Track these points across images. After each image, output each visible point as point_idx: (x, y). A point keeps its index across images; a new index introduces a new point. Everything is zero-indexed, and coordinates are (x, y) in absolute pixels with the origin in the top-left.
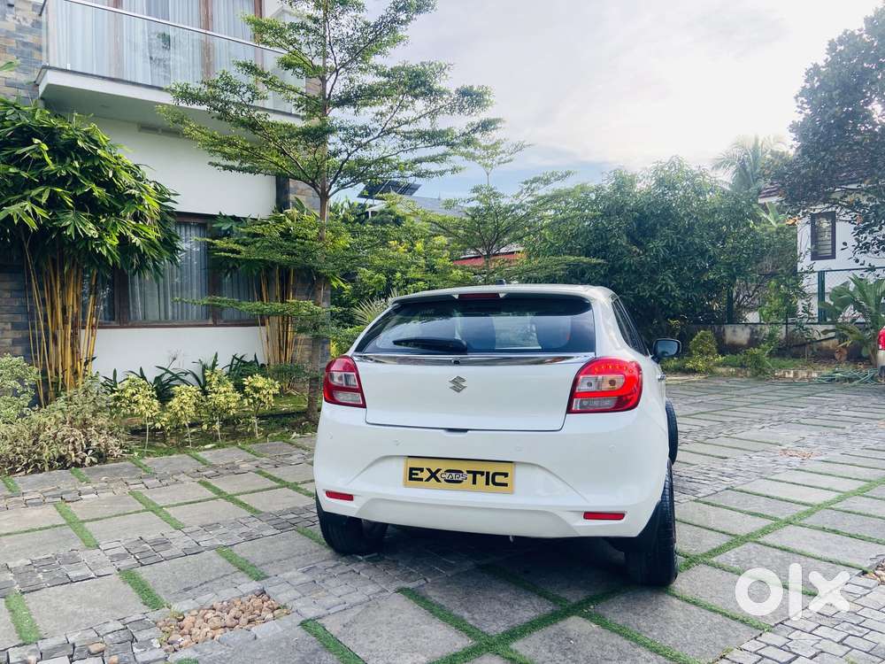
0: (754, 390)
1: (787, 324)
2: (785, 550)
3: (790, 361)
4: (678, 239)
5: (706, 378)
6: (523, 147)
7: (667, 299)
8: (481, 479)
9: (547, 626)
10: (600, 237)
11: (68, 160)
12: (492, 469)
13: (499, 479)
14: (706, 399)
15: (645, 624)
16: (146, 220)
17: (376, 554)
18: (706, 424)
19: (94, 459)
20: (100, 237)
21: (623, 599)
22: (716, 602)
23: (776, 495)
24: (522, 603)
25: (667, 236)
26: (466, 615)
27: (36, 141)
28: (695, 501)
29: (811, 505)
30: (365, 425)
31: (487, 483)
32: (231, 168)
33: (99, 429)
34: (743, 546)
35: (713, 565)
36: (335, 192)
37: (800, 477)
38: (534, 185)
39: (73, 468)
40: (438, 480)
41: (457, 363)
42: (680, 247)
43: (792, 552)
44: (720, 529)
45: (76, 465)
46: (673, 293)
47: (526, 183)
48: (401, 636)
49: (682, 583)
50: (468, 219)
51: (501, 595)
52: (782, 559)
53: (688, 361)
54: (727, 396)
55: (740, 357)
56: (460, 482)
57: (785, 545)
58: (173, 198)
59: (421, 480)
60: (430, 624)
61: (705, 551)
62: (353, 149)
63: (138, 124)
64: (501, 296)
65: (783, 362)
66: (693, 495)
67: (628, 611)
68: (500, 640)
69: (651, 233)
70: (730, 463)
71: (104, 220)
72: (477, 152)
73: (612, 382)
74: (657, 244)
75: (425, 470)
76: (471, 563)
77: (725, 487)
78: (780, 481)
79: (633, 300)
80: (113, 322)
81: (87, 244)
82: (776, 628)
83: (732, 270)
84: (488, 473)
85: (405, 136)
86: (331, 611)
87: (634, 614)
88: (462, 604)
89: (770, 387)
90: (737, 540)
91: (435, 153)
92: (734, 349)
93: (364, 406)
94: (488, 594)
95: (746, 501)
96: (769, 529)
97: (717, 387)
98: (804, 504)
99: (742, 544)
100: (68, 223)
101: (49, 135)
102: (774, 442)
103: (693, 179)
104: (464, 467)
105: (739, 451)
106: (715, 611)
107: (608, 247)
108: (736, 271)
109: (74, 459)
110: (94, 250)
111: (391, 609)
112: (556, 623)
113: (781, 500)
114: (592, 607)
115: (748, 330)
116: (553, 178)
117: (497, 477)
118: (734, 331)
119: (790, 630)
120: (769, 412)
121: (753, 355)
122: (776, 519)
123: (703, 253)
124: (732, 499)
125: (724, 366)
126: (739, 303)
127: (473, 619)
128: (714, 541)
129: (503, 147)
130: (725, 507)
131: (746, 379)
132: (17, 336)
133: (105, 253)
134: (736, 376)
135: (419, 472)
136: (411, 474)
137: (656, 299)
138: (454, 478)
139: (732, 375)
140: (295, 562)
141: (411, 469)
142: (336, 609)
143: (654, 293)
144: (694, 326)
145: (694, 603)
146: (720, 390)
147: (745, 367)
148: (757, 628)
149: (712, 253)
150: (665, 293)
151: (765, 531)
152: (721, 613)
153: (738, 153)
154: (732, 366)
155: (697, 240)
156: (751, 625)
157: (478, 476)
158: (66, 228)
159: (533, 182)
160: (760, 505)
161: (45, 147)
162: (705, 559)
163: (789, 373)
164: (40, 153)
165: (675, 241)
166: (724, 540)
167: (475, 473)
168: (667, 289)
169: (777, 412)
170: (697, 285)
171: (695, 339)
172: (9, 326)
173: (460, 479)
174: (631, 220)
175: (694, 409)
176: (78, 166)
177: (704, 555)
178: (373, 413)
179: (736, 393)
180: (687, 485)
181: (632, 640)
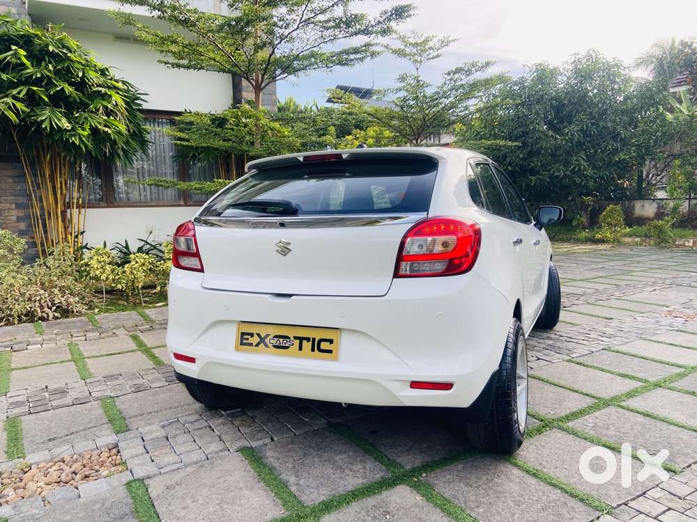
0: (654, 257)
1: (690, 199)
2: (648, 415)
3: (690, 232)
4: (593, 124)
5: (613, 247)
6: (449, 42)
7: (579, 177)
8: (307, 346)
9: (369, 496)
10: (520, 124)
11: (43, 64)
12: (318, 335)
13: (324, 346)
14: (607, 265)
15: (473, 498)
16: (117, 115)
17: (240, 410)
18: (600, 287)
19: (56, 314)
20: (73, 129)
21: (460, 466)
22: (558, 475)
23: (651, 356)
24: (354, 468)
25: (582, 121)
26: (292, 480)
27: (14, 47)
28: (568, 361)
29: (685, 367)
30: (201, 289)
31: (313, 350)
32: (178, 66)
33: (62, 289)
34: (604, 410)
35: (567, 430)
36: (268, 84)
37: (680, 339)
38: (456, 76)
39: (40, 321)
40: (266, 346)
41: (282, 225)
42: (594, 130)
43: (655, 418)
44: (585, 390)
45: (42, 319)
46: (585, 173)
47: (449, 74)
48: (217, 502)
49: (528, 452)
50: (398, 109)
51: (338, 458)
52: (643, 426)
53: (598, 233)
54: (628, 262)
55: (645, 228)
56: (287, 348)
57: (649, 410)
58: (142, 97)
59: (251, 345)
60: (252, 489)
61: (563, 414)
62: (277, 42)
63: (113, 34)
64: (344, 156)
65: (686, 232)
66: (568, 355)
67: (460, 481)
68: (313, 511)
69: (569, 119)
70: (614, 323)
71: (77, 115)
72: (407, 49)
73: (445, 244)
74: (573, 129)
75: (255, 335)
76: (324, 421)
77: (603, 347)
78: (658, 342)
79: (548, 180)
80: (101, 203)
81: (62, 135)
82: (617, 511)
83: (642, 152)
84: (314, 339)
85: (323, 27)
86: (162, 471)
87: (467, 485)
88: (294, 467)
89: (669, 254)
90: (601, 403)
91: (358, 45)
92: (641, 221)
93: (202, 270)
94: (325, 456)
95: (620, 362)
96: (637, 392)
97: (621, 254)
98: (680, 366)
99: (604, 408)
100: (44, 118)
101: (26, 41)
102: (663, 303)
103: (609, 70)
104: (291, 333)
105: (626, 312)
106: (555, 486)
107: (527, 133)
108: (645, 152)
109: (40, 314)
110: (67, 140)
111: (221, 471)
112: (380, 493)
113: (656, 361)
114: (424, 475)
115: (655, 205)
116: (473, 69)
117: (322, 343)
118: (643, 206)
119: (633, 513)
120: (664, 276)
121: (655, 226)
122: (646, 381)
123: (615, 136)
124: (606, 360)
125: (631, 236)
126: (649, 182)
127: (298, 484)
128: (574, 403)
129: (431, 44)
130: (596, 368)
131: (649, 247)
132: (21, 214)
133: (77, 142)
134: (641, 245)
135: (249, 337)
136: (242, 338)
137: (570, 177)
138: (282, 344)
139: (637, 244)
140: (163, 415)
141: (243, 334)
142: (168, 469)
143: (568, 173)
144: (605, 202)
145: (535, 475)
146: (623, 257)
147: (649, 237)
148: (596, 508)
149: (623, 136)
150: (579, 173)
151: (630, 395)
152: (561, 489)
153: (657, 52)
154: (637, 236)
155: (609, 124)
156: (590, 505)
157: (304, 342)
158: (43, 121)
159: (454, 73)
160: (632, 367)
161: (22, 52)
162: (561, 424)
163: (688, 242)
164: (20, 59)
165: (590, 125)
166: (586, 402)
167: (301, 339)
168: (580, 168)
169: (670, 276)
170: (610, 164)
171: (604, 213)
172: (14, 206)
173: (287, 345)
174: (548, 108)
175: (595, 274)
176: (52, 69)
177: (560, 420)
178: (211, 278)
179: (638, 259)
180: (565, 345)
181: (453, 518)
